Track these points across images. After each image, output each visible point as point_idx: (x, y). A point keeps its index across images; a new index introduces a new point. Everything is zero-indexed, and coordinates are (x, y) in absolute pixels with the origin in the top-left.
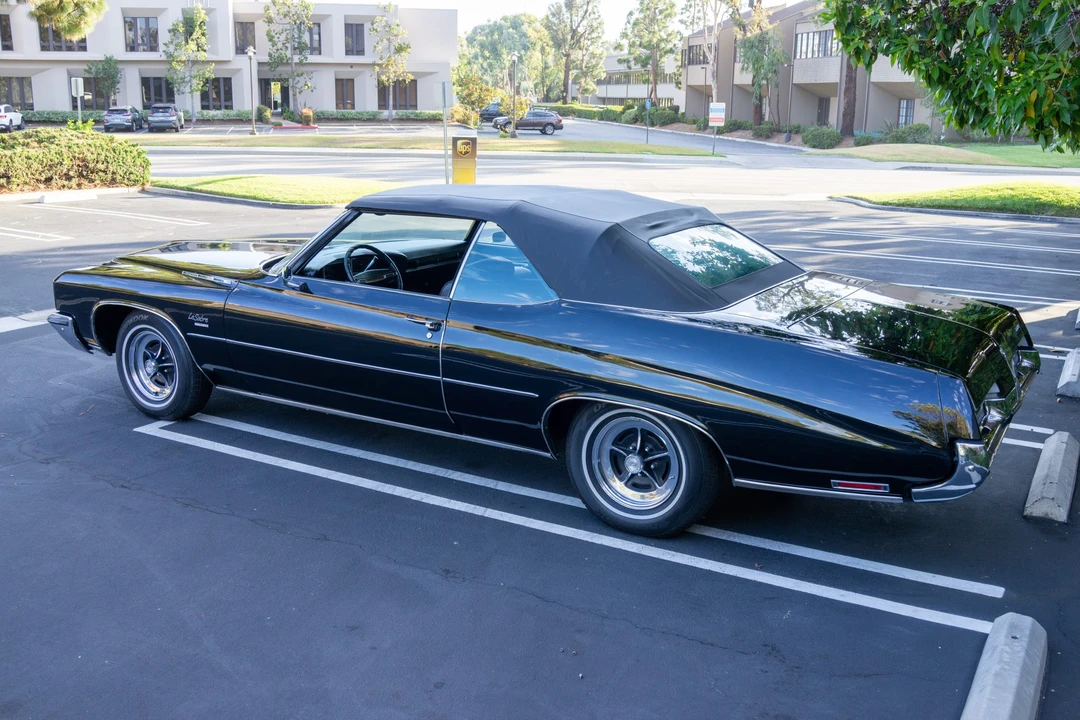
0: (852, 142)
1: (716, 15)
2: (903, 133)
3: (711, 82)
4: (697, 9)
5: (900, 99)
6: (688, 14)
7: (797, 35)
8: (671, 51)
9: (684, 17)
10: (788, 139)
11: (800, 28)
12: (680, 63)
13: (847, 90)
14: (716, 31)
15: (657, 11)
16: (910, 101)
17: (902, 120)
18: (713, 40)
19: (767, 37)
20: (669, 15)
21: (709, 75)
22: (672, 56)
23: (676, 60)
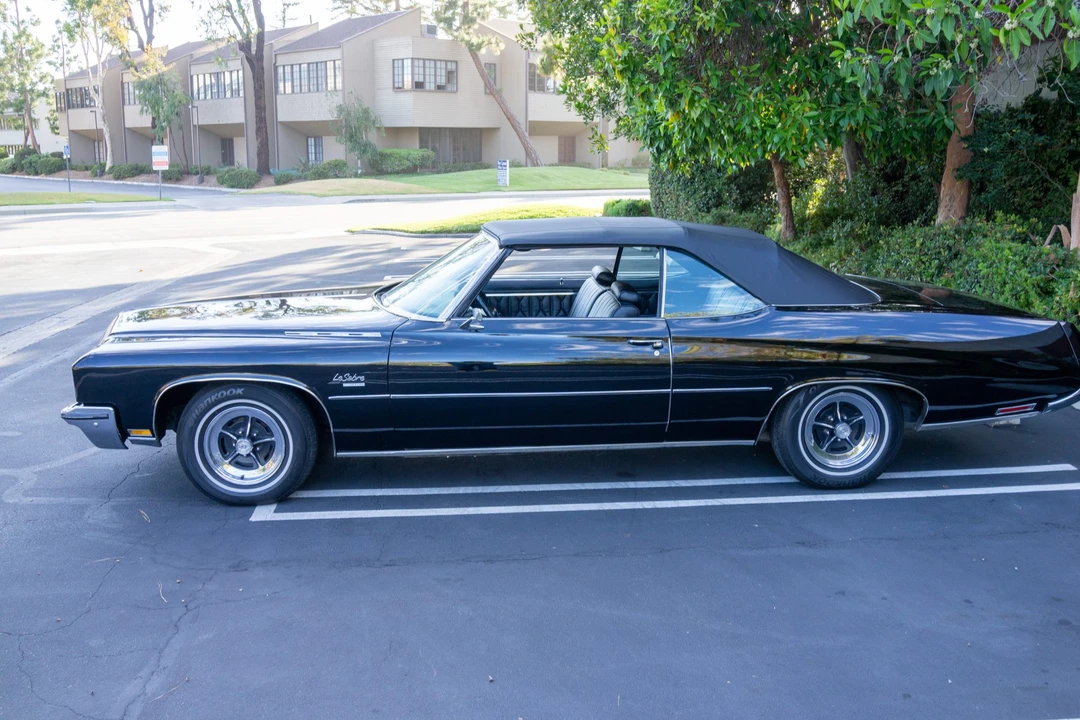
0: (272, 181)
1: (99, 56)
2: (324, 169)
3: (101, 125)
4: (66, 49)
5: (307, 137)
6: (56, 54)
7: (192, 77)
8: (44, 94)
9: (52, 58)
10: (201, 181)
11: (194, 70)
12: (54, 107)
13: (258, 130)
14: (101, 73)
15: (24, 51)
16: (318, 139)
17: (312, 157)
18: (98, 82)
19: (166, 78)
20: (39, 56)
21: (99, 117)
22: (44, 99)
23: (49, 104)
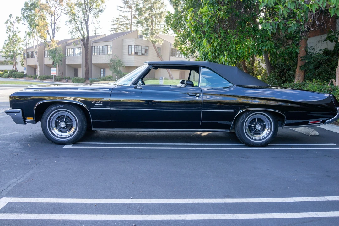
0: (89, 82)
1: (38, 42)
2: (106, 78)
3: (37, 64)
4: (28, 40)
5: (101, 69)
6: (24, 42)
7: (66, 49)
8: (20, 54)
9: (23, 43)
10: (67, 81)
11: (67, 47)
12: (23, 58)
13: (86, 66)
14: (38, 47)
15: (15, 40)
16: (104, 69)
17: (102, 75)
18: (37, 50)
19: (58, 49)
20: (19, 42)
21: (36, 61)
22: (20, 55)
23: (21, 57)
